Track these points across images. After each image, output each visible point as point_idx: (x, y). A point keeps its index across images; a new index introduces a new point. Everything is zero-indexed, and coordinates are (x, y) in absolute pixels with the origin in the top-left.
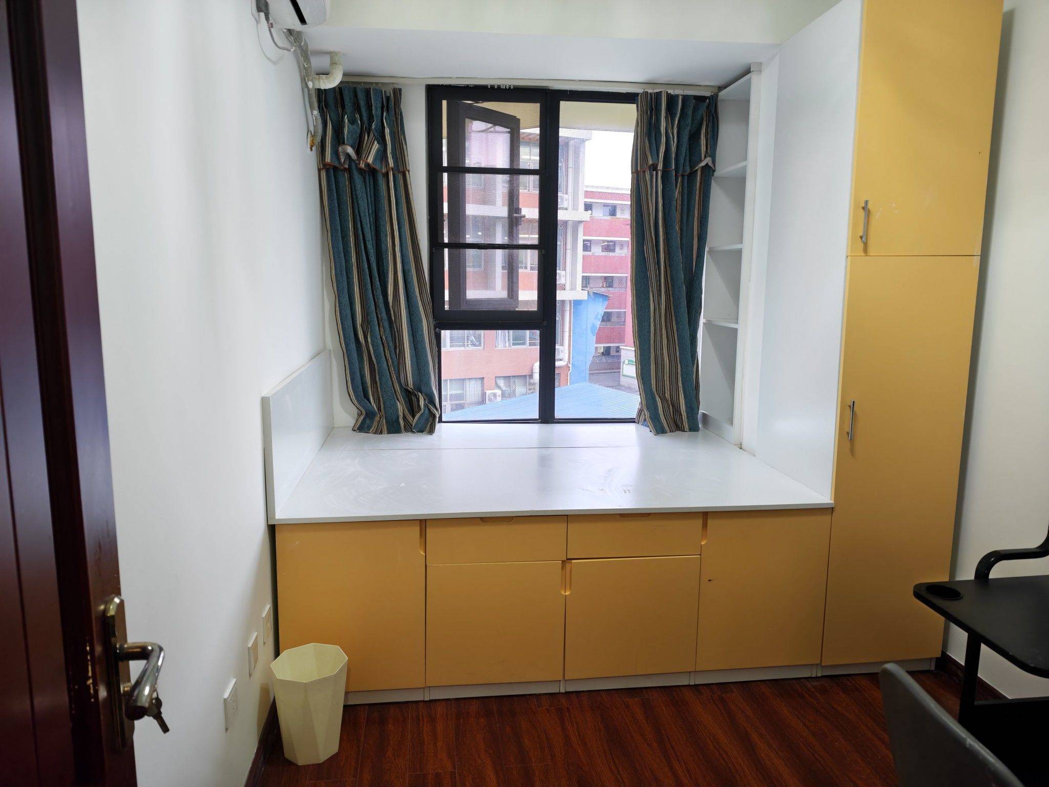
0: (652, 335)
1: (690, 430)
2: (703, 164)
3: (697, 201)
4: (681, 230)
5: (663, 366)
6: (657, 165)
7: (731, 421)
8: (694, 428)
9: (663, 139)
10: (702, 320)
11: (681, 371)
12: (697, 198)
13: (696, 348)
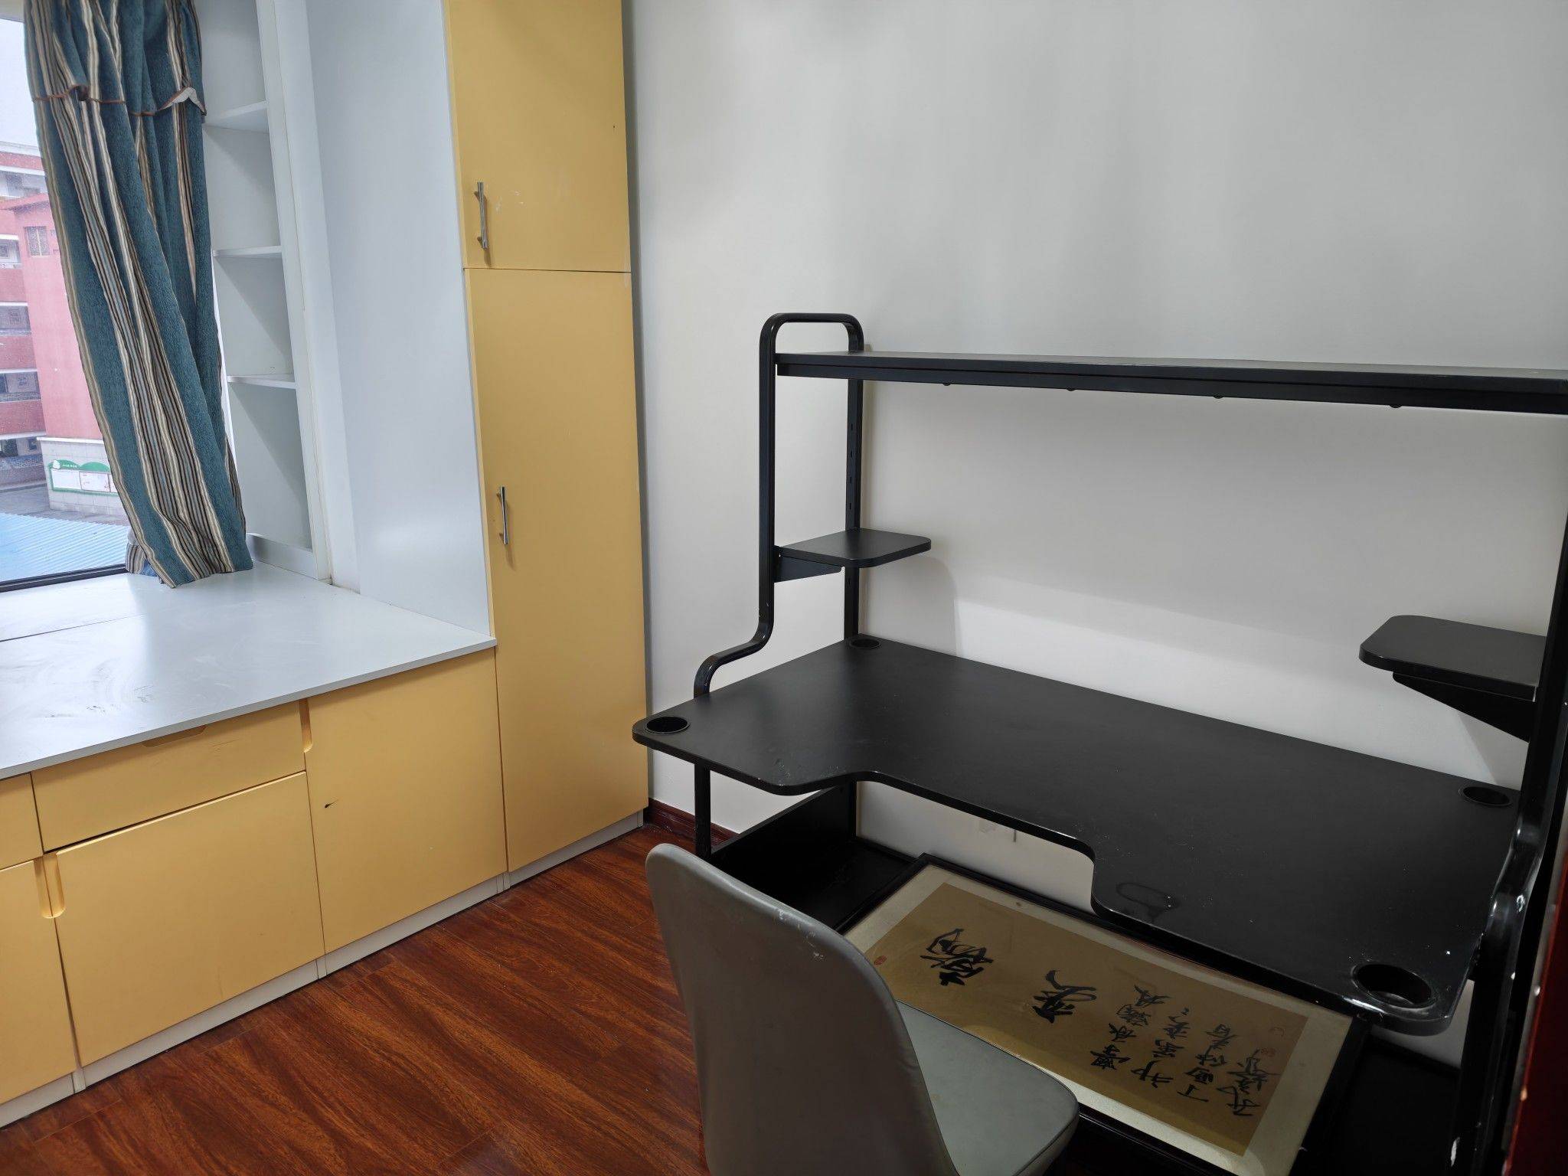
0: (134, 410)
1: (238, 568)
2: (181, 98)
3: (179, 166)
4: (158, 217)
5: (166, 463)
6: (87, 90)
7: (309, 545)
8: (242, 564)
9: (92, 42)
10: (225, 379)
11: (203, 469)
12: (179, 160)
13: (223, 428)
